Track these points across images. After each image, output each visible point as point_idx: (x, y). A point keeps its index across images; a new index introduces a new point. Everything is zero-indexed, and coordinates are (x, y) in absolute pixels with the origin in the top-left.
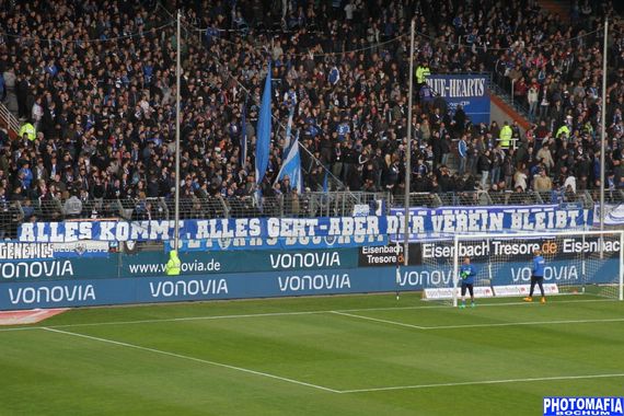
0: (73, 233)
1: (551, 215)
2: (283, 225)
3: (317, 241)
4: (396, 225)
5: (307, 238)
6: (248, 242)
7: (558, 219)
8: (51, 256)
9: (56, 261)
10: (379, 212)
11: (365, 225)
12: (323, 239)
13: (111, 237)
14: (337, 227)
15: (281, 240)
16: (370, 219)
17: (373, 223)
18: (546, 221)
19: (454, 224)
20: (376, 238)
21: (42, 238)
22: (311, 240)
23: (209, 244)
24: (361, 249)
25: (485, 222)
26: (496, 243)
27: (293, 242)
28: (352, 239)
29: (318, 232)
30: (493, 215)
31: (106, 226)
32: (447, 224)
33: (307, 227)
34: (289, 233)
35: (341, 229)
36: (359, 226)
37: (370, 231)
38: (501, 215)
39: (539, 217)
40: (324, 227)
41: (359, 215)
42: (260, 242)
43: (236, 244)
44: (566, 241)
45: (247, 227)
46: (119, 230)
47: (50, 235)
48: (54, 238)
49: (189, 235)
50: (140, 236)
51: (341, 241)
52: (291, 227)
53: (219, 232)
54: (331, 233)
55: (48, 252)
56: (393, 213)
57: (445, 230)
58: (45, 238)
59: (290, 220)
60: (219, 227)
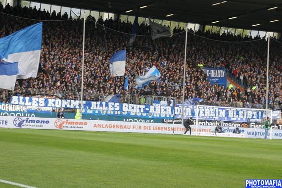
0: (36, 102)
1: (245, 112)
2: (130, 107)
3: (145, 114)
4: (179, 111)
5: (140, 113)
6: (114, 113)
7: (248, 114)
8: (26, 111)
9: (28, 113)
10: (171, 105)
11: (165, 110)
12: (147, 114)
13: (53, 105)
14: (153, 110)
15: (129, 113)
16: (168, 107)
17: (169, 109)
18: (243, 115)
19: (204, 112)
20: (170, 116)
21: (22, 103)
22: (142, 114)
23: (97, 112)
24: (163, 120)
25: (217, 113)
26: (222, 122)
27: (134, 114)
28: (160, 115)
29: (145, 111)
30: (220, 110)
31: (51, 101)
32: (201, 112)
33: (140, 109)
34: (132, 110)
35: (155, 110)
36: (163, 110)
37: (167, 113)
38: (224, 111)
39: (241, 113)
40: (147, 109)
41: (163, 106)
42: (119, 113)
43: (109, 112)
44: (251, 124)
45: (113, 106)
46: (57, 103)
47: (25, 102)
48: (27, 103)
49: (88, 107)
50: (66, 106)
51: (155, 116)
52: (133, 108)
53: (101, 107)
54: (150, 112)
55: (24, 109)
56: (178, 106)
57: (200, 115)
58: (23, 103)
59: (132, 105)
60: (101, 105)
